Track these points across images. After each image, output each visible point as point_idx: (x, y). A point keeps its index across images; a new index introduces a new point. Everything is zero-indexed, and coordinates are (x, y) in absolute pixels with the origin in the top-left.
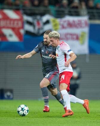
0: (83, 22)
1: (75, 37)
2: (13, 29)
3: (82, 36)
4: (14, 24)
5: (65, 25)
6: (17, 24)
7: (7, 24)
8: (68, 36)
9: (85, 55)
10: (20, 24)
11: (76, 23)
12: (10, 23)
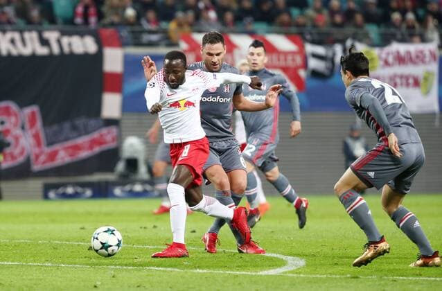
0: (427, 53)
1: (411, 81)
2: (285, 69)
3: (426, 79)
4: (286, 60)
5: (391, 59)
6: (294, 60)
7: (272, 60)
8: (398, 81)
9: (433, 114)
10: (299, 60)
11: (413, 55)
12: (279, 60)
